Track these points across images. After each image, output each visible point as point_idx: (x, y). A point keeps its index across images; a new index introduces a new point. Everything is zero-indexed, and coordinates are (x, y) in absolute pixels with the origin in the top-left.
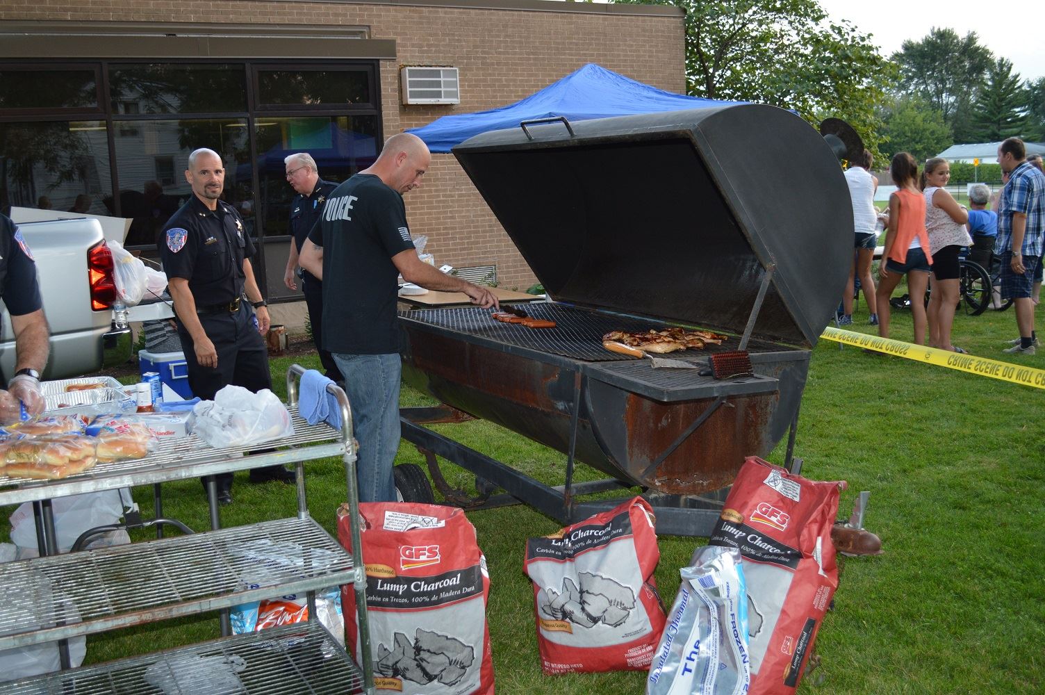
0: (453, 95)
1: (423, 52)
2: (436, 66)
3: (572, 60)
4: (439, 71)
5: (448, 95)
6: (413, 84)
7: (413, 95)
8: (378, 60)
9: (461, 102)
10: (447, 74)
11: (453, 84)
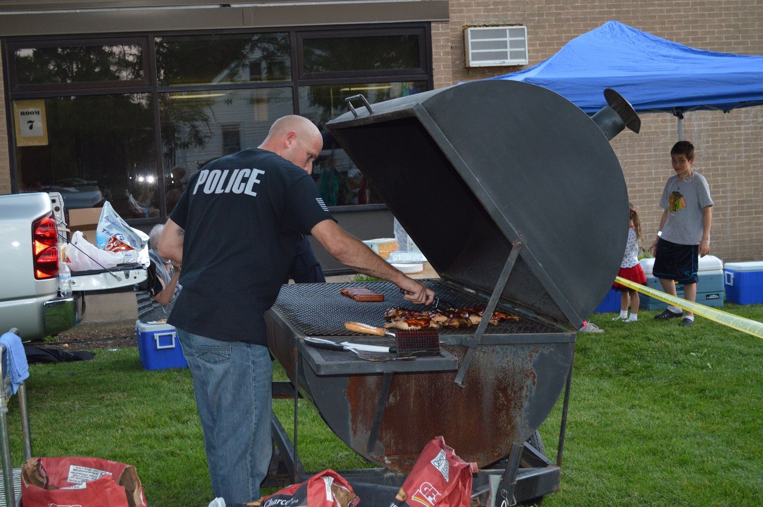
0: (520, 55)
1: (488, 11)
2: (503, 25)
3: (662, 11)
4: (506, 29)
5: (515, 55)
6: (475, 45)
7: (477, 57)
8: (430, 23)
9: (529, 62)
10: (514, 33)
11: (521, 44)
